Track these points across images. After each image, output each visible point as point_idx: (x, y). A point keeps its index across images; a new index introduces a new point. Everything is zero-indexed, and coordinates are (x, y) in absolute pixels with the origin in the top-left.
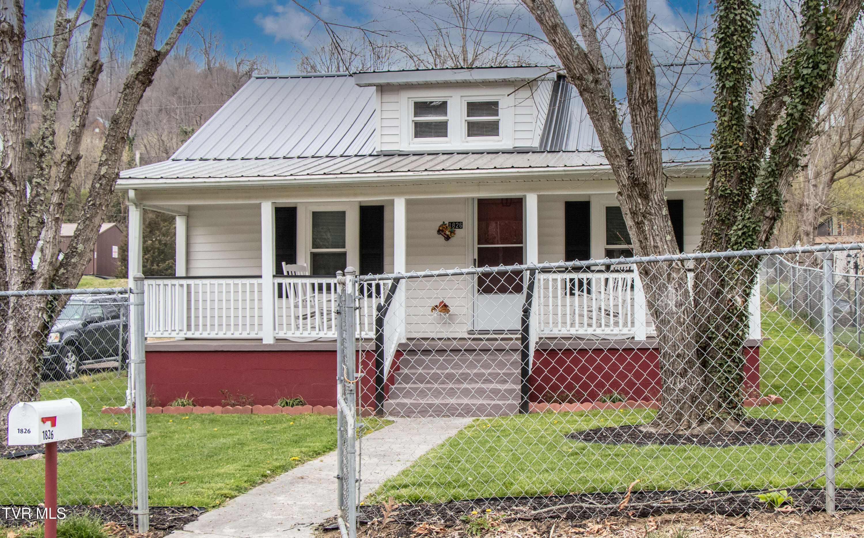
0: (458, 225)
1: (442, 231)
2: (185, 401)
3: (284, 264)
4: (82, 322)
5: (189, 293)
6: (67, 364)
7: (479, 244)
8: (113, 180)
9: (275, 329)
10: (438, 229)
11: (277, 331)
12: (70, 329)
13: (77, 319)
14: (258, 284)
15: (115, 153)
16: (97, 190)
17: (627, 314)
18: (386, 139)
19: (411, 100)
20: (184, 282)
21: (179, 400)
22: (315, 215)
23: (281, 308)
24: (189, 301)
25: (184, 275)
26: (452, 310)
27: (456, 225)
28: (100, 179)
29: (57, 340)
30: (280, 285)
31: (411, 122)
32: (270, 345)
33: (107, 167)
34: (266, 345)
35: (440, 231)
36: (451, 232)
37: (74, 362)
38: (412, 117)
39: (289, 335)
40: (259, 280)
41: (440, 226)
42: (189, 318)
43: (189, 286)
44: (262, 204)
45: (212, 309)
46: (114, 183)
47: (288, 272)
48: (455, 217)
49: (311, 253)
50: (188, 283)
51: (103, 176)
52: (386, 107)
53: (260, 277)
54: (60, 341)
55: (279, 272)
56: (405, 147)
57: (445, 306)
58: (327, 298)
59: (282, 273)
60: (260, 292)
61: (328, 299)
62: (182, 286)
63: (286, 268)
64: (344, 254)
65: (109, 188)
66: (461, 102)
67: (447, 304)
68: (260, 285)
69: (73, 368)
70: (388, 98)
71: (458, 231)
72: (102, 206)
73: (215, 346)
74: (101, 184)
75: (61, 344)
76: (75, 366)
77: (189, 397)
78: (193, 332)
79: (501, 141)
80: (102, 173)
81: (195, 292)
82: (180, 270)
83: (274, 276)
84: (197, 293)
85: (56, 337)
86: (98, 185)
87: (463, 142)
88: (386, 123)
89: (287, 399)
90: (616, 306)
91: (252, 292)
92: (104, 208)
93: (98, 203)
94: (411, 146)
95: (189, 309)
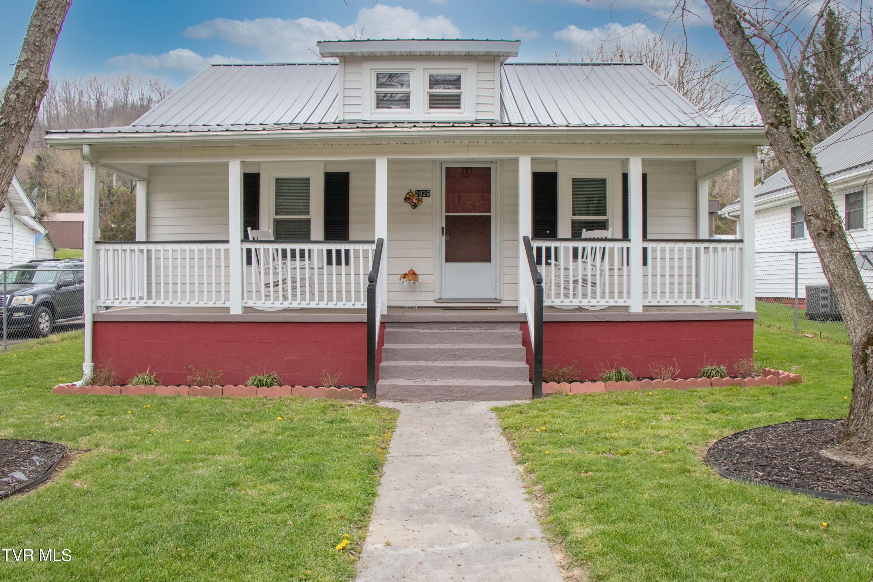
0: (425, 193)
1: (409, 199)
2: (145, 376)
3: (249, 229)
4: (55, 285)
5: (149, 259)
6: (40, 323)
7: (446, 213)
8: (38, 92)
9: (243, 299)
10: (404, 197)
11: (245, 301)
12: (43, 292)
13: (51, 283)
14: (225, 250)
15: (40, 51)
16: (12, 104)
17: (604, 284)
18: (348, 109)
19: (373, 71)
20: (144, 247)
21: (140, 375)
22: (279, 181)
23: (249, 275)
24: (149, 268)
25: (144, 239)
26: (421, 278)
27: (423, 193)
28: (17, 88)
29: (31, 302)
30: (249, 251)
31: (373, 93)
32: (238, 315)
33: (27, 71)
34: (234, 316)
35: (406, 199)
36: (419, 200)
37: (48, 321)
38: (374, 88)
39: (259, 305)
40: (226, 246)
41: (407, 194)
42: (149, 284)
43: (149, 251)
44: (230, 163)
45: (175, 276)
46: (39, 96)
47: (254, 238)
48: (422, 186)
49: (274, 219)
50: (149, 248)
51: (21, 83)
52: (349, 77)
53: (227, 242)
54: (33, 303)
55: (246, 238)
56: (368, 117)
57: (415, 274)
58: (291, 265)
59: (248, 238)
60: (227, 258)
61: (294, 267)
62: (142, 251)
63: (252, 234)
64: (308, 222)
65: (30, 101)
66: (424, 75)
67: (416, 272)
68: (227, 251)
69: (47, 326)
70: (350, 69)
71: (425, 199)
72: (20, 128)
73: (179, 316)
74: (18, 95)
75: (34, 305)
76: (48, 325)
77: (151, 373)
78: (154, 300)
79: (463, 113)
80: (20, 79)
81: (156, 259)
82: (141, 234)
83: (242, 241)
84: (158, 259)
85: (30, 300)
86: (13, 97)
87: (426, 113)
88: (348, 93)
89: (260, 375)
90: (594, 276)
91: (218, 258)
92: (22, 131)
93: (13, 122)
94: (373, 116)
95: (149, 276)
